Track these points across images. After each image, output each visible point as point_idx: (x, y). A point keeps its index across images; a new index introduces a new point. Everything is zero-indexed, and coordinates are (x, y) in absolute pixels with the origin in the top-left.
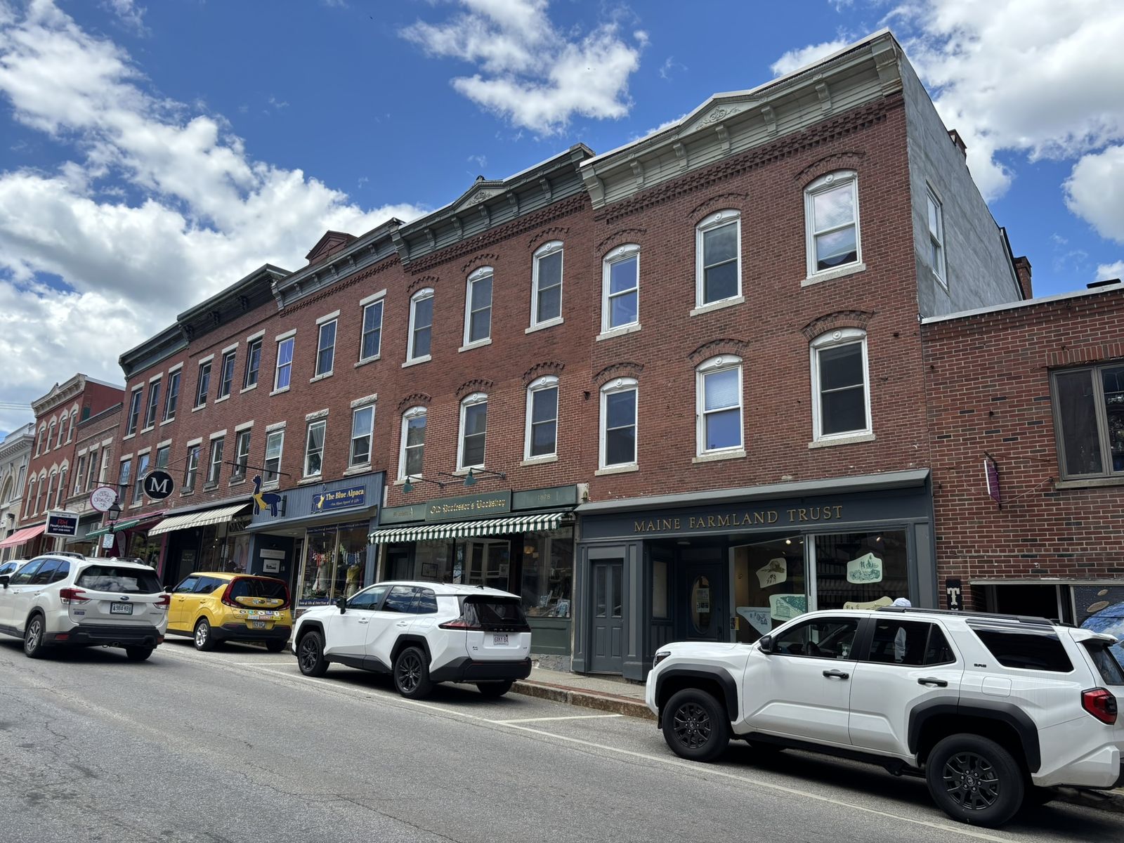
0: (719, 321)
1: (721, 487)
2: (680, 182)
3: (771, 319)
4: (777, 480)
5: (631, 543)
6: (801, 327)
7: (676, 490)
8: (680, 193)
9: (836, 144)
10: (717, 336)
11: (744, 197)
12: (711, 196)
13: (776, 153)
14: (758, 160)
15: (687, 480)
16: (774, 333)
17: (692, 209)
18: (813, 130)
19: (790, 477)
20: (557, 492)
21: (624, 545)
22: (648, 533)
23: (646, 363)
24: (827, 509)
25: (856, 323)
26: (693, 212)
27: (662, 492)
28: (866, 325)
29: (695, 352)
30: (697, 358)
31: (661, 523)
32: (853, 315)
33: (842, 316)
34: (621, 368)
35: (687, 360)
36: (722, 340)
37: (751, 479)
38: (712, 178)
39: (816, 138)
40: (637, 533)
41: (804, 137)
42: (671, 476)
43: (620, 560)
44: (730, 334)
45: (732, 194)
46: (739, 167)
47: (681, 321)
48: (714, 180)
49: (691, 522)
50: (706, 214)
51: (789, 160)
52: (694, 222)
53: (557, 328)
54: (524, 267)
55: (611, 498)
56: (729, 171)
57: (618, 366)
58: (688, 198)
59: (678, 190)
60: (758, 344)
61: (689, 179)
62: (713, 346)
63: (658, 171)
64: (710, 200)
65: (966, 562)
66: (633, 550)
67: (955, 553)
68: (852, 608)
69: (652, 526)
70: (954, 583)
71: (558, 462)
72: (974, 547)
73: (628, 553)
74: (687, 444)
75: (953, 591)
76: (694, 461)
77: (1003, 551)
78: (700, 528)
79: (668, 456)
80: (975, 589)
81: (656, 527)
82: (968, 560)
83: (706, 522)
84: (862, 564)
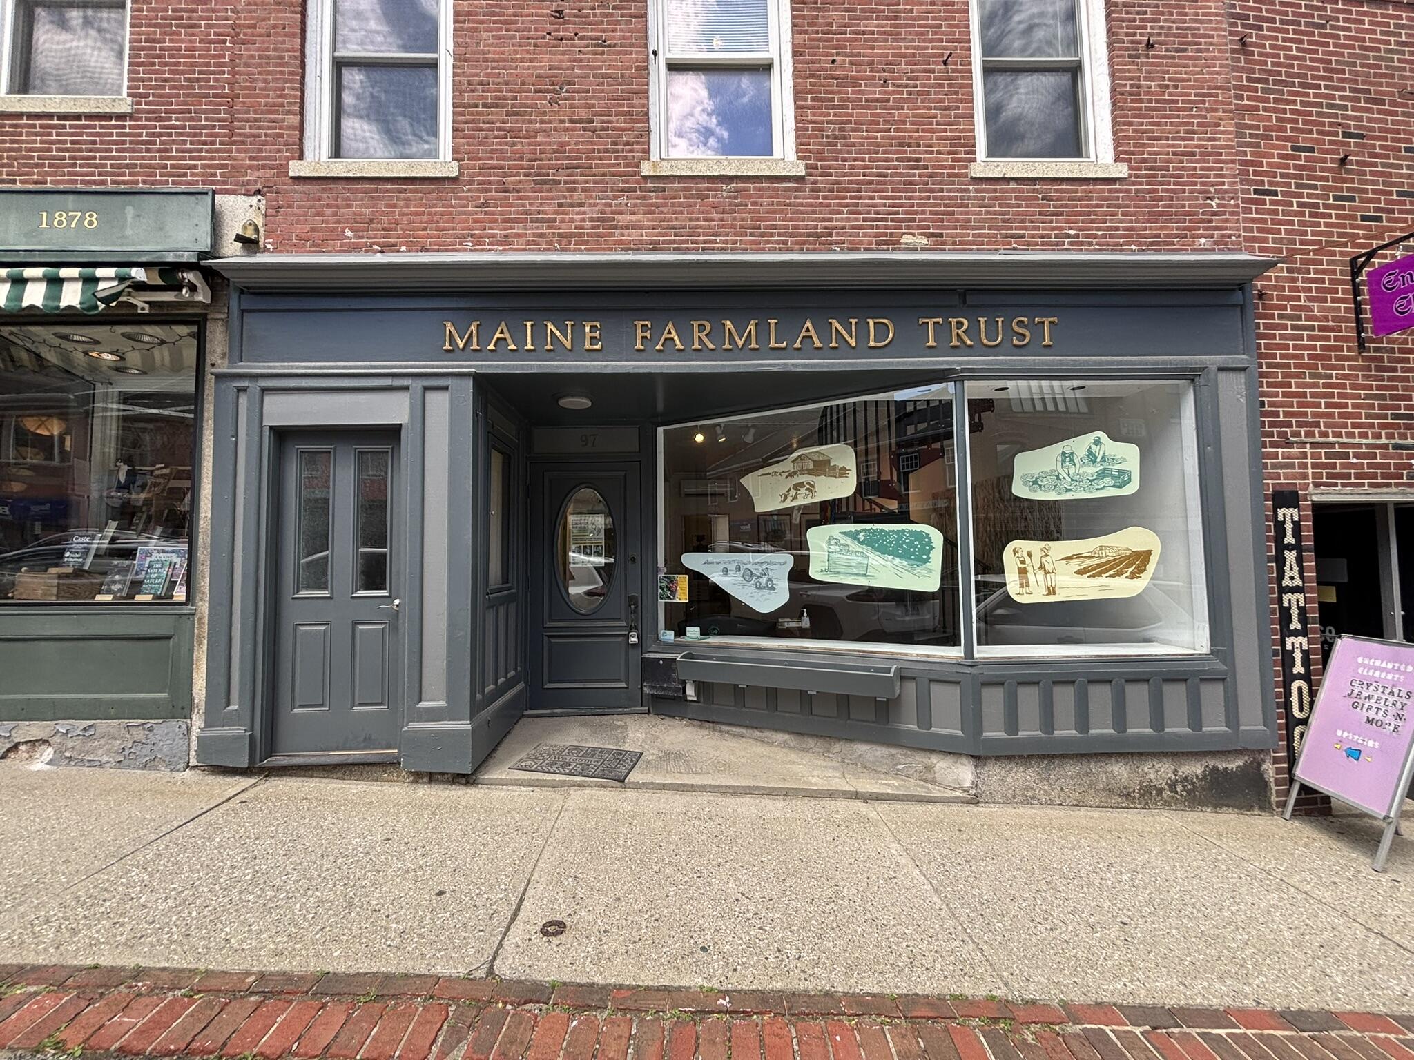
1: (732, 246)
4: (888, 243)
7: (589, 244)
15: (623, 219)
19: (922, 241)
20: (130, 211)
21: (407, 388)
22: (494, 355)
24: (1020, 323)
27: (539, 244)
31: (539, 332)
37: (818, 235)
40: (453, 352)
42: (572, 205)
43: (392, 433)
49: (639, 334)
55: (352, 248)
65: (1304, 455)
66: (438, 404)
67: (1283, 435)
68: (1030, 555)
69: (507, 335)
70: (1285, 497)
71: (131, 116)
72: (1317, 425)
73: (420, 413)
74: (621, 121)
75: (1288, 514)
76: (646, 169)
77: (1364, 435)
78: (668, 350)
79: (561, 148)
80: (1322, 512)
81: (519, 339)
82: (1308, 450)
83: (686, 336)
84: (1067, 457)
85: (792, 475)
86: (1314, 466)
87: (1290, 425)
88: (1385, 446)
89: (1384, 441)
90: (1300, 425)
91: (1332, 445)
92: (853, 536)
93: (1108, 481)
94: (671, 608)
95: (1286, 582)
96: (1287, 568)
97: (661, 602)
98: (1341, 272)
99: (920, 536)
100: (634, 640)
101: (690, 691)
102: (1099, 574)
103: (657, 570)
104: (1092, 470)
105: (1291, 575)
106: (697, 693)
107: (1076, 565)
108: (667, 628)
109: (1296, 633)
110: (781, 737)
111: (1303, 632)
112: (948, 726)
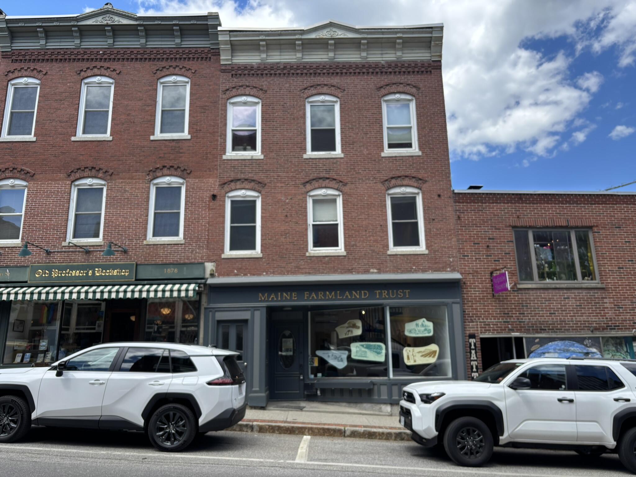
0: (325, 165)
1: (328, 273)
2: (295, 67)
3: (362, 172)
4: (367, 271)
5: (256, 309)
6: (382, 180)
7: (294, 273)
8: (293, 74)
9: (403, 77)
10: (323, 175)
11: (342, 91)
12: (319, 83)
13: (364, 70)
14: (351, 71)
15: (302, 267)
16: (364, 181)
17: (304, 87)
18: (390, 64)
19: (375, 271)
20: (185, 268)
21: (249, 310)
22: (271, 301)
23: (268, 183)
24: (400, 292)
25: (415, 184)
26: (305, 89)
27: (282, 273)
28: (422, 187)
29: (307, 182)
30: (308, 187)
31: (282, 295)
32: (414, 180)
33: (407, 179)
34: (246, 182)
35: (301, 186)
36: (327, 178)
37: (349, 270)
38: (319, 71)
39: (390, 70)
40: (261, 301)
41: (383, 67)
42: (290, 263)
43: (246, 321)
44: (333, 174)
45: (334, 86)
46: (338, 71)
47: (296, 160)
48: (320, 74)
49: (306, 295)
50: (314, 93)
51: (372, 77)
52: (305, 96)
53: (184, 141)
54: (150, 88)
55: (236, 275)
56: (331, 71)
57: (243, 180)
58: (300, 79)
59: (292, 71)
60: (353, 186)
61: (302, 67)
62: (321, 181)
63: (278, 54)
64: (318, 85)
65: (477, 325)
66: (257, 314)
67: (472, 320)
68: (410, 351)
69: (274, 297)
70: (472, 336)
71: (184, 244)
72: (481, 317)
73: (253, 316)
74: (302, 242)
75: (472, 341)
76: (307, 254)
77: (495, 319)
78: (313, 299)
79: (287, 249)
80: (482, 340)
81: (277, 297)
82: (479, 323)
83: (317, 296)
84: (417, 325)
85: (347, 327)
86: (480, 328)
87: (473, 317)
88: (501, 322)
89: (500, 320)
90: (476, 317)
91: (485, 322)
92: (363, 346)
93: (426, 332)
94: (313, 368)
95: (472, 358)
96: (472, 355)
97: (310, 366)
98: (488, 276)
99: (380, 346)
100: (302, 378)
101: (319, 393)
102: (426, 356)
103: (308, 356)
104: (423, 329)
105: (473, 356)
106: (321, 393)
107: (421, 354)
108: (312, 374)
109: (475, 372)
110: (344, 404)
111: (477, 372)
112: (384, 397)
